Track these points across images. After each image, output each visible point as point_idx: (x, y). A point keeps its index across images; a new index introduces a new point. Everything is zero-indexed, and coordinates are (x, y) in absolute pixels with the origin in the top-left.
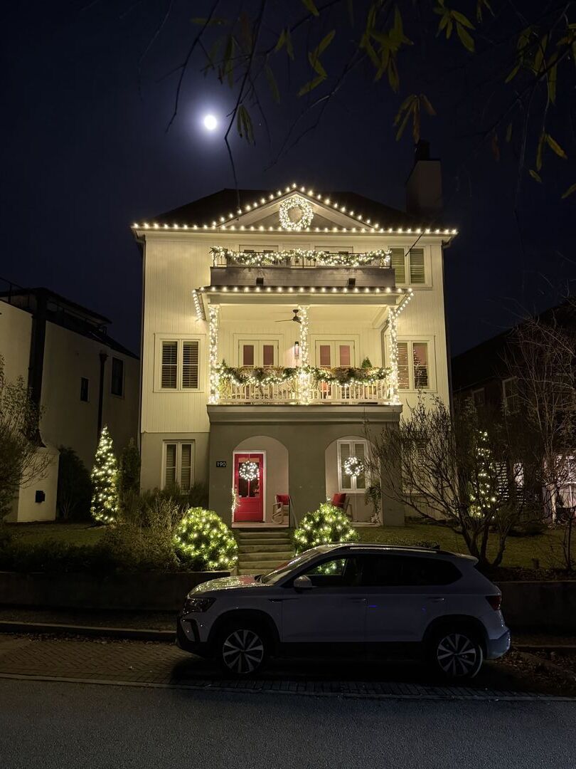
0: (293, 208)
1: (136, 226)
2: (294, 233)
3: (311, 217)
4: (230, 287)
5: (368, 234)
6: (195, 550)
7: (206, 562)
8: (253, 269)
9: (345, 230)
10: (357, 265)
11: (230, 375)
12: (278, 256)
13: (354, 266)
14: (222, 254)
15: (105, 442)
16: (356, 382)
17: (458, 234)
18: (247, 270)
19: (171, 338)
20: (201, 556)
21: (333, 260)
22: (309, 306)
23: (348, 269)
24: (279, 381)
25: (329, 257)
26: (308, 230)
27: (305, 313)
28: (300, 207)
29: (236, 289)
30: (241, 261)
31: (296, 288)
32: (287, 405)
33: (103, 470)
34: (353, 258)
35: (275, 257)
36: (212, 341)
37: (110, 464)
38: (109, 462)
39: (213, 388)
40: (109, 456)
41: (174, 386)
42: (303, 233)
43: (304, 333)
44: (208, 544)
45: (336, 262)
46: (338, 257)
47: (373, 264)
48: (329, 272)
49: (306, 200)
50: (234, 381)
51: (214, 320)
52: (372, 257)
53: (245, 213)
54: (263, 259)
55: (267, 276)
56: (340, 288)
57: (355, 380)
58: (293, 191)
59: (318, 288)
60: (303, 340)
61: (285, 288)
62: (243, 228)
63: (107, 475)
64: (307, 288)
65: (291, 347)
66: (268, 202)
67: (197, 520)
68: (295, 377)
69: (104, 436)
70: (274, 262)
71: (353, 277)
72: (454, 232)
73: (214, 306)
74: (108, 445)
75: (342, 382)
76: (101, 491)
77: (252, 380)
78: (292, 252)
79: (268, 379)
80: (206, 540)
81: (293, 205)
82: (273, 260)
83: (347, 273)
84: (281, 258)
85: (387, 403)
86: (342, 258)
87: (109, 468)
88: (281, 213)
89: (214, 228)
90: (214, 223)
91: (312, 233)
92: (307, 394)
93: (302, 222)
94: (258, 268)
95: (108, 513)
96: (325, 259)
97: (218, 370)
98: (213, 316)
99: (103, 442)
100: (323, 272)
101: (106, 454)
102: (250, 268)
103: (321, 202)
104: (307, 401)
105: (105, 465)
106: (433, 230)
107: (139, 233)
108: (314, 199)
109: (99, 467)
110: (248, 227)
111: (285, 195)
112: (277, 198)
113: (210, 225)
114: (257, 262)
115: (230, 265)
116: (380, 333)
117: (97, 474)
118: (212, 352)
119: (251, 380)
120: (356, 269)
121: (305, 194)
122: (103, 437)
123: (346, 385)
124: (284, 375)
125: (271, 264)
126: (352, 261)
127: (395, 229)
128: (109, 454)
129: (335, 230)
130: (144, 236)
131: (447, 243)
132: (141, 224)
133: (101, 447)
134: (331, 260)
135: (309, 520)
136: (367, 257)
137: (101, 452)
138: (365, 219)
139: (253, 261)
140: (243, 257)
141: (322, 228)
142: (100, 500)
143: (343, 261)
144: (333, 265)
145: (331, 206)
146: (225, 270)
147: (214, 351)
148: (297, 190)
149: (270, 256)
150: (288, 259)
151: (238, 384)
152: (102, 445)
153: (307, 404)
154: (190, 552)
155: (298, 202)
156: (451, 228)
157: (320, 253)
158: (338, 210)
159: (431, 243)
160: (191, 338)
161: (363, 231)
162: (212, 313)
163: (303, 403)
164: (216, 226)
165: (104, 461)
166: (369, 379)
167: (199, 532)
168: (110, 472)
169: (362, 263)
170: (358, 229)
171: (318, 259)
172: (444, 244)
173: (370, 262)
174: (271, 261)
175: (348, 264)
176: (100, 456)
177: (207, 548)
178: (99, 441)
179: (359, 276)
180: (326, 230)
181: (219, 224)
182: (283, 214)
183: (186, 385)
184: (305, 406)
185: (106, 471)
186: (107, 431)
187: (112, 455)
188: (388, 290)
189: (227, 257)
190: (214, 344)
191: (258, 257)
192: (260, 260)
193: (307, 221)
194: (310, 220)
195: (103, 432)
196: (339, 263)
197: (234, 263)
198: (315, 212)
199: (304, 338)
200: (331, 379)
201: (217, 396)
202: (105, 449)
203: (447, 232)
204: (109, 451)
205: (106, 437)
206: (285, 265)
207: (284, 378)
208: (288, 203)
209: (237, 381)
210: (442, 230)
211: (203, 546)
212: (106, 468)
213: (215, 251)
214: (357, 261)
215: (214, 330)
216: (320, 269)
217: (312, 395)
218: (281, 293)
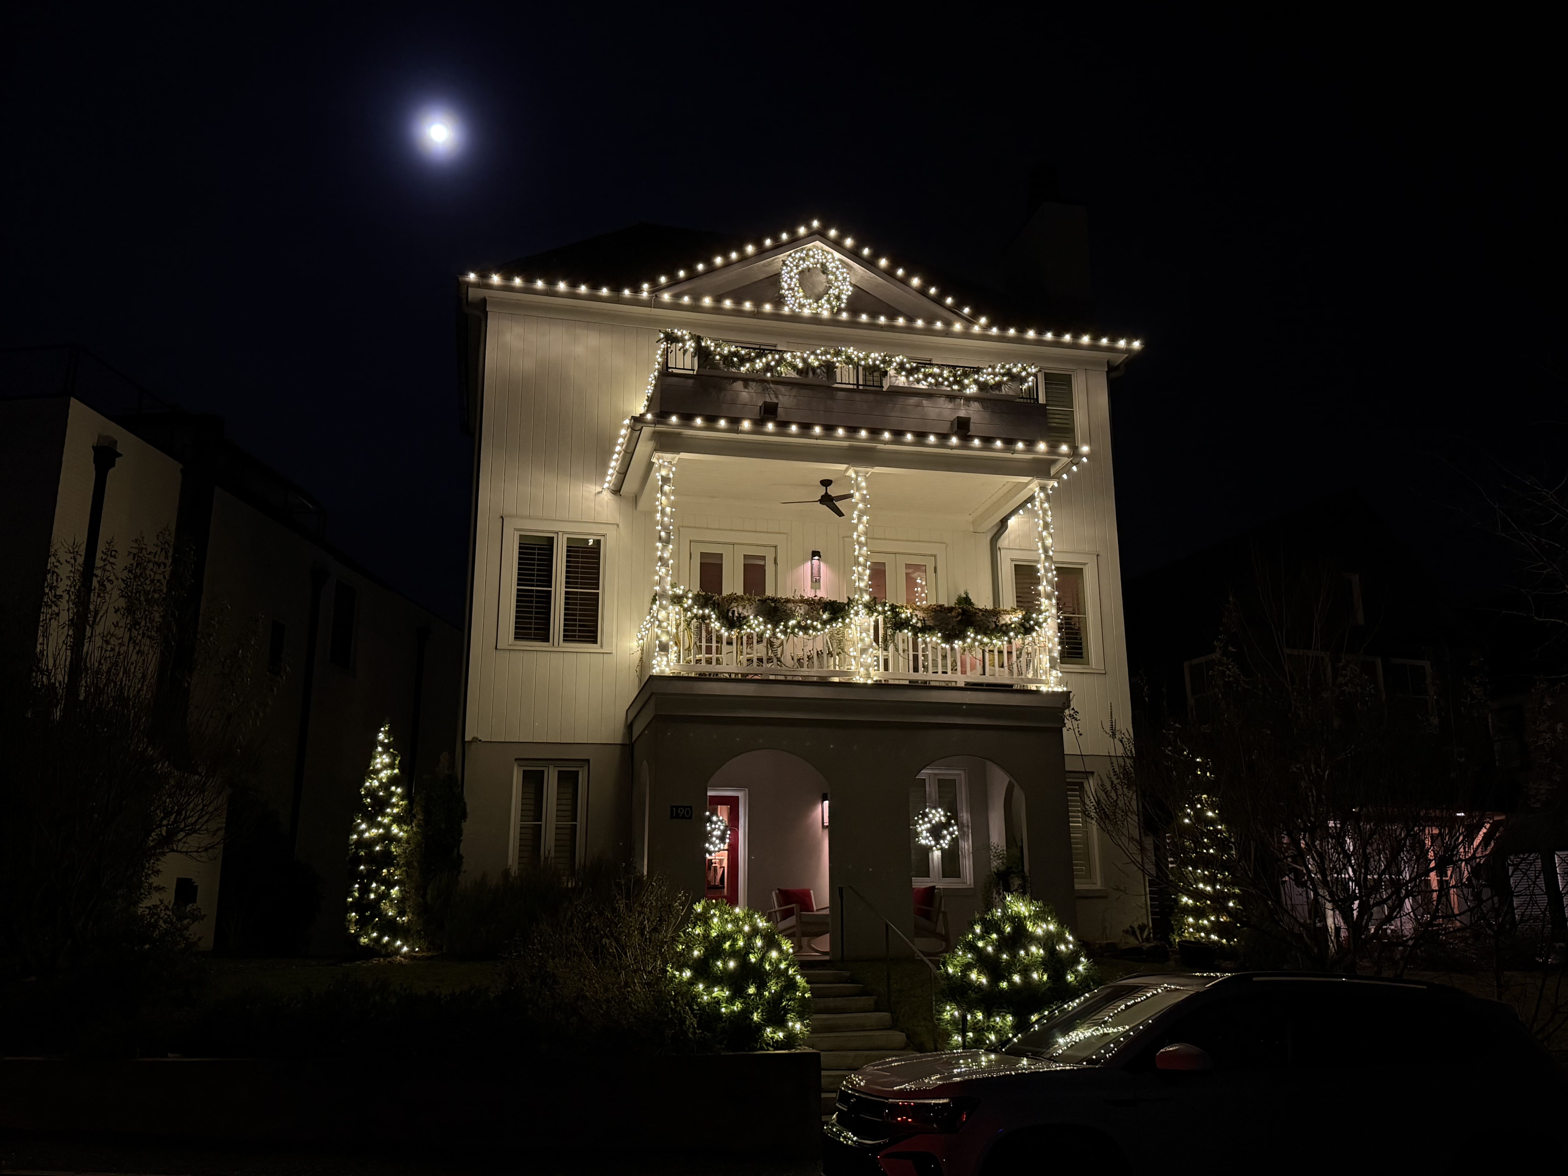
0: (809, 269)
1: (472, 277)
2: (815, 319)
3: (847, 291)
4: (711, 420)
6: (730, 1001)
7: (759, 1028)
8: (753, 384)
9: (920, 323)
10: (973, 389)
11: (707, 611)
12: (811, 359)
13: (968, 391)
14: (690, 345)
15: (386, 759)
16: (979, 637)
17: (1143, 349)
18: (739, 385)
19: (539, 528)
20: (746, 1013)
21: (926, 376)
22: (871, 470)
23: (951, 397)
24: (815, 629)
25: (916, 370)
26: (844, 316)
27: (864, 484)
28: (824, 270)
29: (722, 423)
30: (733, 364)
31: (852, 430)
32: (823, 683)
33: (379, 825)
34: (966, 375)
35: (804, 360)
36: (663, 534)
37: (396, 810)
38: (393, 806)
39: (664, 638)
40: (392, 794)
41: (545, 637)
42: (834, 322)
43: (861, 528)
44: (762, 986)
45: (930, 379)
46: (936, 370)
47: (1005, 390)
48: (913, 400)
49: (837, 255)
50: (716, 625)
51: (666, 488)
52: (1003, 375)
53: (712, 269)
54: (779, 363)
55: (785, 400)
56: (943, 437)
57: (976, 633)
58: (813, 235)
59: (898, 434)
60: (859, 543)
61: (829, 429)
62: (707, 301)
63: (387, 837)
64: (875, 432)
65: (804, 561)
66: (762, 252)
68: (847, 620)
69: (382, 744)
70: (799, 372)
71: (962, 413)
72: (1136, 345)
73: (668, 456)
74: (391, 766)
75: (948, 638)
76: (374, 875)
77: (756, 625)
78: (837, 354)
79: (792, 623)
81: (809, 263)
82: (800, 365)
83: (951, 406)
84: (816, 364)
85: (1033, 687)
86: (946, 373)
87: (393, 821)
88: (785, 277)
89: (645, 295)
90: (646, 286)
91: (853, 323)
92: (869, 660)
93: (828, 301)
94: (766, 381)
95: (390, 927)
96: (910, 372)
97: (677, 600)
98: (665, 480)
99: (381, 760)
100: (901, 400)
101: (385, 786)
102: (746, 380)
103: (870, 264)
104: (868, 676)
105: (384, 815)
106: (1096, 338)
107: (474, 294)
108: (856, 254)
109: (373, 824)
110: (718, 299)
111: (795, 241)
112: (779, 247)
113: (637, 290)
114: (768, 368)
115: (707, 371)
116: (990, 541)
117: (367, 835)
118: (661, 559)
119: (754, 622)
120: (969, 399)
121: (837, 244)
122: (380, 749)
123: (958, 644)
124: (825, 616)
125: (794, 375)
126: (966, 381)
127: (1022, 330)
128: (393, 788)
129: (901, 321)
130: (484, 301)
131: (1117, 368)
132: (484, 275)
133: (377, 772)
134: (921, 376)
136: (995, 375)
137: (376, 783)
138: (959, 304)
139: (759, 365)
140: (736, 354)
141: (874, 315)
142: (372, 896)
143: (947, 379)
144: (923, 385)
145: (889, 273)
146: (690, 382)
147: (666, 555)
148: (821, 235)
149: (794, 357)
150: (829, 367)
151: (724, 633)
152: (379, 766)
153: (870, 682)
155: (822, 260)
156: (1130, 340)
157: (898, 359)
158: (905, 281)
159: (1087, 365)
161: (958, 327)
162: (664, 472)
163: (858, 679)
164: (650, 292)
165: (381, 805)
166: (1006, 633)
168: (395, 829)
169: (983, 386)
170: (948, 323)
171: (892, 372)
172: (1111, 369)
173: (999, 385)
174: (794, 367)
175: (956, 387)
176: (371, 793)
177: (759, 993)
178: (371, 757)
179: (973, 412)
180: (882, 320)
181: (656, 289)
182: (789, 281)
184: (865, 685)
185: (387, 828)
186: (388, 734)
187: (399, 790)
188: (1042, 447)
189: (702, 353)
190: (667, 542)
191: (770, 357)
192: (773, 363)
193: (838, 298)
194: (844, 297)
195: (381, 736)
196: (937, 384)
197: (714, 366)
198: (853, 282)
199: (863, 539)
200: (926, 629)
201: (673, 656)
202: (384, 775)
203: (1122, 344)
204: (393, 780)
205: (386, 748)
206: (823, 379)
207: (824, 623)
208: (801, 258)
209: (723, 625)
210: (1114, 338)
211: (752, 990)
212: (386, 820)
213: (671, 339)
214: (976, 382)
215: (668, 510)
216: (897, 392)
217: (878, 661)
218: (817, 438)
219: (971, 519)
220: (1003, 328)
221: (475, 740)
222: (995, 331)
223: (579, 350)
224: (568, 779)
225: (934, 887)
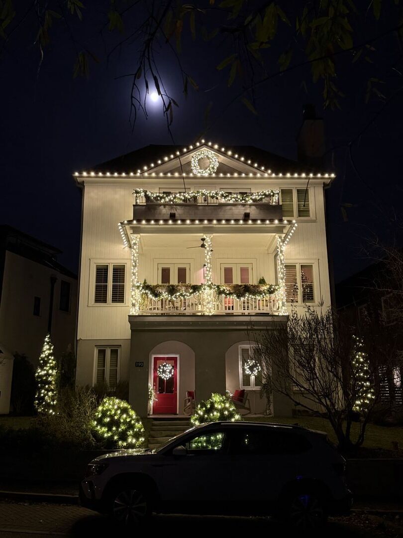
0: (202, 158)
1: (77, 174)
2: (203, 178)
3: (217, 165)
4: (148, 221)
5: (263, 178)
6: (108, 432)
7: (117, 442)
8: (167, 206)
9: (243, 175)
10: (251, 202)
11: (147, 291)
12: (187, 196)
13: (249, 203)
14: (143, 194)
15: (47, 347)
16: (250, 296)
17: (336, 178)
18: (162, 207)
19: (103, 262)
20: (112, 436)
21: (231, 198)
22: (212, 236)
23: (244, 205)
24: (187, 296)
25: (227, 196)
26: (214, 175)
27: (209, 240)
28: (208, 158)
29: (153, 222)
30: (157, 200)
31: (201, 221)
32: (194, 315)
33: (45, 370)
34: (247, 196)
35: (184, 196)
36: (134, 264)
37: (51, 365)
38: (50, 363)
39: (134, 302)
40: (50, 359)
41: (105, 301)
42: (210, 178)
43: (208, 257)
44: (118, 427)
45: (234, 200)
46: (235, 196)
47: (264, 201)
48: (229, 207)
49: (213, 152)
50: (150, 296)
51: (135, 247)
52: (262, 195)
53: (163, 162)
54: (175, 198)
55: (178, 212)
56: (237, 220)
57: (249, 294)
58: (202, 145)
59: (219, 221)
60: (207, 263)
61: (193, 221)
62: (161, 175)
63: (48, 375)
64: (210, 221)
65: (201, 268)
66: (182, 154)
67: (111, 407)
68: (200, 292)
69: (47, 342)
70: (184, 200)
71: (248, 211)
72: (333, 175)
73: (135, 235)
74: (49, 349)
75: (239, 297)
76: (43, 388)
77: (165, 295)
78: (198, 192)
79: (178, 294)
80: (117, 423)
81: (202, 156)
82: (183, 198)
83: (243, 208)
84: (189, 197)
85: (277, 314)
86: (239, 197)
87: (50, 369)
88: (193, 162)
89: (138, 174)
90: (139, 171)
91: (217, 178)
92: (210, 306)
93: (209, 170)
94: (170, 205)
95: (48, 406)
96: (225, 197)
97: (138, 287)
98: (135, 244)
99: (46, 347)
100: (224, 208)
101: (47, 357)
102: (165, 205)
103: (225, 154)
104: (210, 312)
105: (46, 366)
106: (315, 174)
107: (79, 180)
108: (219, 151)
109: (42, 369)
110: (165, 174)
111: (195, 148)
112: (189, 151)
113: (135, 173)
114: (170, 200)
115: (149, 203)
116: (273, 257)
117: (40, 374)
118: (133, 273)
119: (164, 294)
120: (250, 205)
121: (212, 148)
122: (46, 343)
123: (242, 299)
124: (191, 291)
125: (182, 202)
126: (247, 199)
127: (284, 174)
128: (50, 357)
129: (236, 175)
130: (83, 182)
131: (328, 185)
132: (80, 173)
133: (44, 352)
134: (230, 198)
135: (202, 407)
136: (259, 196)
137: (44, 356)
138: (260, 166)
139: (167, 200)
140: (159, 196)
141: (225, 174)
142: (42, 395)
143: (240, 199)
144: (231, 202)
145: (232, 157)
146: (144, 207)
147: (134, 271)
148: (206, 145)
149: (180, 195)
150: (195, 198)
151: (154, 298)
152: (45, 350)
153: (210, 314)
154: (103, 433)
155: (206, 154)
156: (330, 174)
157: (221, 193)
158: (238, 159)
159: (315, 185)
160: (119, 262)
161: (259, 175)
162: (134, 241)
163: (207, 314)
164: (140, 174)
165: (46, 362)
166: (261, 294)
167: (112, 417)
168: (50, 371)
169: (254, 200)
170: (255, 174)
171: (219, 198)
172: (325, 185)
173: (261, 199)
174: (181, 199)
175: (243, 201)
176: (43, 359)
177: (117, 430)
178: (43, 346)
179: (253, 211)
180: (229, 175)
181: (143, 172)
182: (194, 163)
183: (114, 300)
184: (208, 316)
185: (48, 371)
186: (49, 338)
187: (52, 358)
188: (276, 222)
189: (147, 196)
190: (135, 266)
191: (171, 196)
192: (172, 199)
193: (213, 168)
194: (215, 168)
195: (46, 339)
196: (236, 201)
197: (152, 201)
198: (220, 161)
199: (209, 261)
200: (230, 294)
201: (137, 308)
202: (47, 352)
203: (327, 176)
204: (50, 354)
205: (48, 343)
206: (193, 203)
207: (191, 293)
208: (199, 155)
209: (153, 296)
210: (323, 174)
211: (114, 429)
212: (47, 368)
213: (137, 192)
214: (251, 199)
215: (136, 255)
216: (221, 205)
217: (215, 307)
218: (197, 225)
219: (266, 248)
220: (277, 174)
221: (80, 339)
222: (274, 175)
223: (117, 196)
224: (114, 352)
225: (244, 390)
